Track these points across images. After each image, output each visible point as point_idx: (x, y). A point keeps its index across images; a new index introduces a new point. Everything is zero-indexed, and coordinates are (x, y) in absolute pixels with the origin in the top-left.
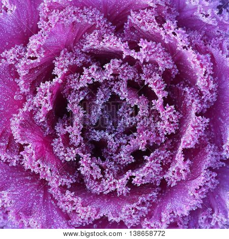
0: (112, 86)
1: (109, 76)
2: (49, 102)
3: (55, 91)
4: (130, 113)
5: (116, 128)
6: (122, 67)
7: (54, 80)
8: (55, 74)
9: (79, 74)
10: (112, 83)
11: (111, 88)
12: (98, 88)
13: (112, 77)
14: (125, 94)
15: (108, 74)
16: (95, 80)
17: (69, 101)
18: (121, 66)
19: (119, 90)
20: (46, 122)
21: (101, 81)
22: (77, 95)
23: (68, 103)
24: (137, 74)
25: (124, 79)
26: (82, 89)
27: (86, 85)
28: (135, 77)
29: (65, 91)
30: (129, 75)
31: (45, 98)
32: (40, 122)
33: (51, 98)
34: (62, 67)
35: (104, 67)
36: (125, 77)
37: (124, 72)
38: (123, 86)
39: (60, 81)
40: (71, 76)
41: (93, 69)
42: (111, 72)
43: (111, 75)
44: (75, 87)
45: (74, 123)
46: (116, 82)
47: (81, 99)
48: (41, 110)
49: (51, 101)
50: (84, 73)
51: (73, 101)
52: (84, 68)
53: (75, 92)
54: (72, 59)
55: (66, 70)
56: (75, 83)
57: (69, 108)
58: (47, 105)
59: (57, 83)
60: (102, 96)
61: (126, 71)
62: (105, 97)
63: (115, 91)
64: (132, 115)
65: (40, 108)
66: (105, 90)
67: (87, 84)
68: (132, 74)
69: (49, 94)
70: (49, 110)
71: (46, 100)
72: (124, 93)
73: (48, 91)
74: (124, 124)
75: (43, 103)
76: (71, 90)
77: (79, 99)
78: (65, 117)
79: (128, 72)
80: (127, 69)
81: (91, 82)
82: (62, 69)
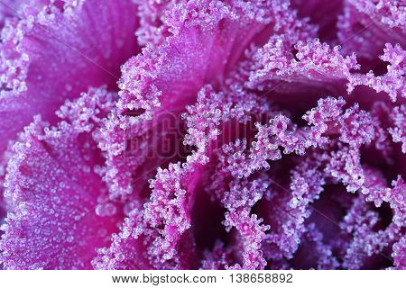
0: (325, 163)
1: (318, 137)
2: (182, 212)
3: (192, 187)
4: (373, 222)
5: (341, 261)
6: (347, 115)
7: (189, 158)
8: (190, 143)
9: (245, 142)
10: (325, 157)
11: (321, 169)
12: (292, 171)
13: (326, 140)
14: (359, 178)
15: (314, 134)
16: (287, 151)
17: (229, 206)
18: (344, 113)
19: (342, 170)
20: (177, 260)
21: (302, 152)
22: (245, 189)
23: (227, 210)
24: (381, 130)
25: (353, 143)
26: (255, 175)
27: (267, 165)
28: (377, 138)
29: (214, 185)
30: (364, 133)
31: (173, 202)
32: (163, 261)
33: (186, 201)
34: (205, 125)
35: (304, 117)
36: (355, 137)
37: (353, 126)
38: (352, 159)
39: (205, 160)
40: (227, 148)
41: (280, 126)
42: (324, 128)
43: (322, 135)
44: (240, 171)
45: (246, 256)
46: (332, 153)
47: (256, 199)
48: (164, 232)
49: (185, 209)
50: (259, 136)
51: (239, 204)
52: (258, 125)
53: (240, 184)
54: (226, 107)
55: (215, 133)
56: (238, 162)
57: (229, 222)
58: (178, 220)
59: (196, 165)
60: (304, 188)
61: (356, 124)
62: (311, 189)
63: (334, 174)
64: (375, 229)
65: (162, 227)
66: (310, 173)
67: (268, 161)
68: (371, 130)
69: (181, 193)
70: (182, 230)
71: (175, 207)
72: (355, 176)
73: (177, 185)
74: (361, 251)
75: (167, 216)
76: (229, 179)
77: (252, 198)
78: (219, 245)
79: (361, 126)
80: (358, 120)
81: (277, 157)
82: (207, 131)
